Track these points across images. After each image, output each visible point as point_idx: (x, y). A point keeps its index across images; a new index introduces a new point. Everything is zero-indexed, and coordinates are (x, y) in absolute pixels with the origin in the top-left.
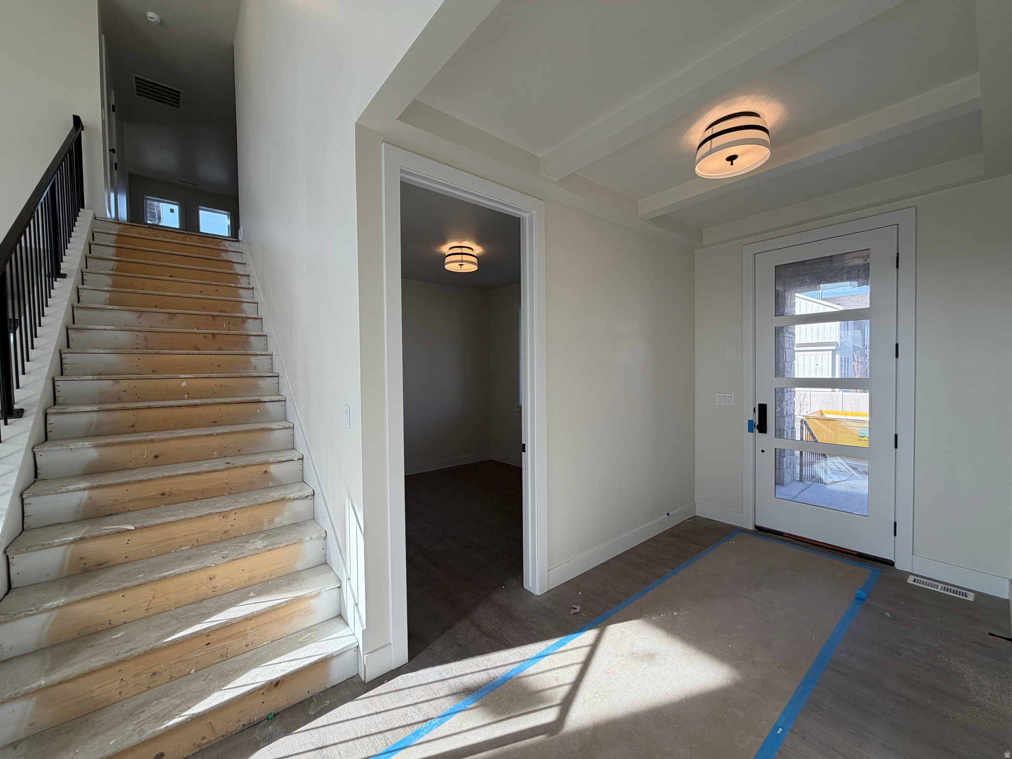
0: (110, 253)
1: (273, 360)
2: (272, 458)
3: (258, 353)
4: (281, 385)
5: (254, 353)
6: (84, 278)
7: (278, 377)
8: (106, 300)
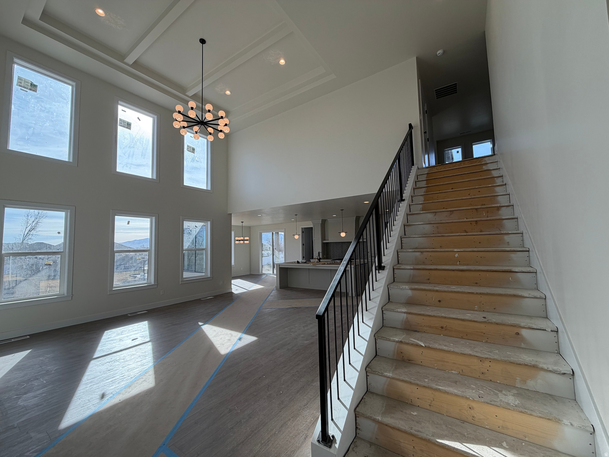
0: (423, 184)
1: (524, 237)
2: (523, 322)
3: (510, 232)
4: (531, 258)
5: (507, 233)
6: (413, 199)
7: (529, 251)
8: (421, 208)
